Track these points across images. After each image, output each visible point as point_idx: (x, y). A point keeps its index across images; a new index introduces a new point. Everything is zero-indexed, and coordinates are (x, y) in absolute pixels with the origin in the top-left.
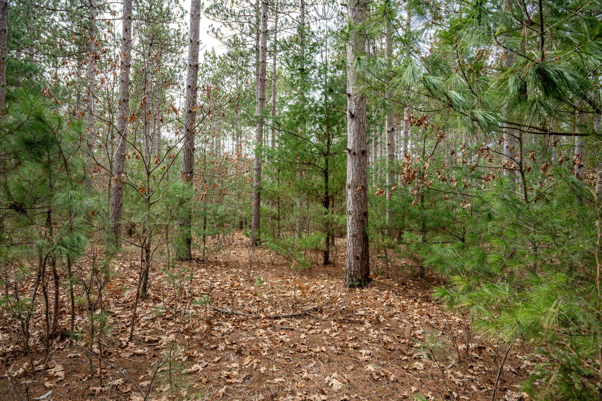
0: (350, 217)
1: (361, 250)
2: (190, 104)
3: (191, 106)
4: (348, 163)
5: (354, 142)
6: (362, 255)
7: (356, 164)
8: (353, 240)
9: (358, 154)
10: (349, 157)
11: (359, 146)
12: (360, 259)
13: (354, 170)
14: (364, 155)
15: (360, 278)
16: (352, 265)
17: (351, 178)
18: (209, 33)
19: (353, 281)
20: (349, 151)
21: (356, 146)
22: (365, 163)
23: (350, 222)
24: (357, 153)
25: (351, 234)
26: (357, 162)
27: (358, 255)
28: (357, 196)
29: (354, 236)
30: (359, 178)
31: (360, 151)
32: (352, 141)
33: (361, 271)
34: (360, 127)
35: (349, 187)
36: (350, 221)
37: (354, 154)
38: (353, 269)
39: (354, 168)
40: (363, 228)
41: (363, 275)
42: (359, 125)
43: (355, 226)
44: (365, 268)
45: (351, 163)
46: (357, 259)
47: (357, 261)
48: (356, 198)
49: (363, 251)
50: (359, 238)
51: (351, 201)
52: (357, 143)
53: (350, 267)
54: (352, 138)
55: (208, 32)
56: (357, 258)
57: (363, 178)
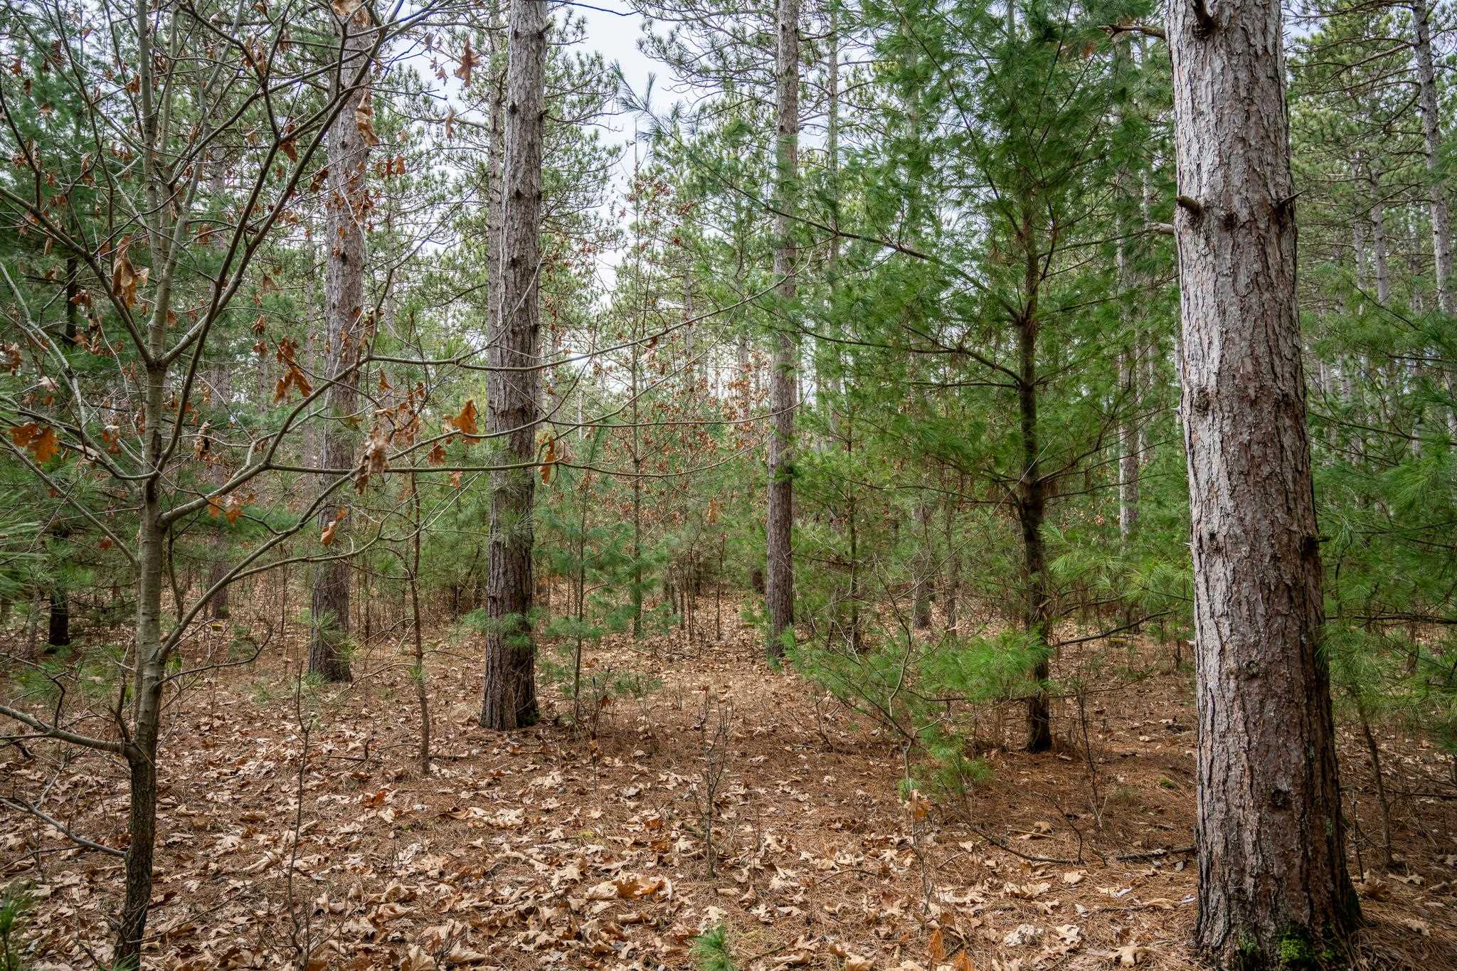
0: (1220, 570)
1: (1296, 756)
2: (516, 170)
3: (520, 175)
4: (1188, 278)
5: (1224, 162)
6: (1307, 787)
7: (1243, 279)
8: (1241, 695)
9: (1253, 220)
10: (1191, 246)
11: (1255, 177)
12: (1297, 803)
13: (1234, 311)
14: (1282, 227)
15: (1304, 916)
16: (1249, 838)
17: (1215, 353)
18: (645, 46)
19: (1256, 929)
20: (1196, 212)
21: (1236, 181)
22: (1288, 269)
23: (1218, 598)
24: (1243, 215)
25: (1231, 663)
26: (1250, 264)
27: (1284, 787)
28: (1256, 450)
29: (1246, 674)
30: (1261, 350)
31: (1263, 203)
32: (1209, 160)
33: (1305, 877)
34: (1254, 80)
35: (1203, 407)
36: (1221, 587)
37: (1230, 223)
38: (1252, 860)
39: (1230, 298)
40: (1304, 628)
41: (1322, 897)
42: (1250, 68)
43: (1251, 619)
44: (1330, 862)
45: (1208, 275)
46: (1275, 808)
47: (1279, 818)
48: (1254, 464)
49: (1310, 762)
50: (1280, 686)
51: (1223, 482)
52: (1238, 167)
53: (1233, 848)
54: (1211, 145)
55: (641, 45)
56: (1277, 801)
57: (1287, 352)
